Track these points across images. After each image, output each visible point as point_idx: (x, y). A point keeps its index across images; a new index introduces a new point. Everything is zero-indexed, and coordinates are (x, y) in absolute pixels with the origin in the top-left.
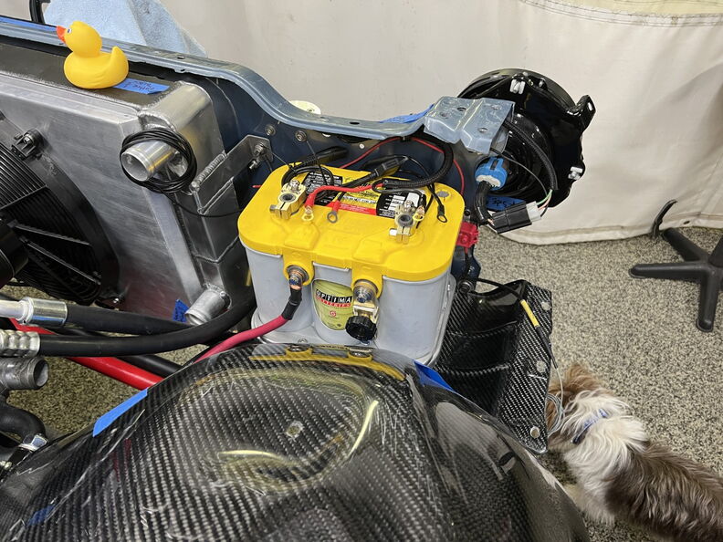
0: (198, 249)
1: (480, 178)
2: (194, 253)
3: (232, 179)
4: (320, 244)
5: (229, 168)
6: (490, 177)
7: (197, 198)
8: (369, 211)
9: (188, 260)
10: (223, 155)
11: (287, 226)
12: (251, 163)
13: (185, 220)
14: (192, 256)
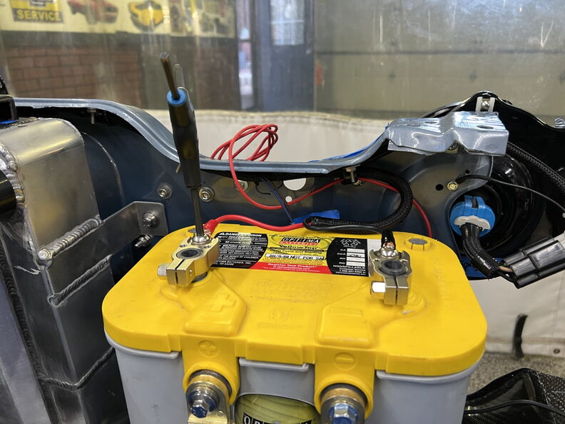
0: (48, 368)
1: (461, 220)
2: (42, 376)
3: (108, 257)
4: (248, 325)
5: (104, 240)
6: (474, 217)
7: (48, 278)
8: (319, 269)
9: (32, 389)
10: (97, 221)
11: (188, 299)
12: (137, 240)
13: (29, 318)
14: (40, 381)
